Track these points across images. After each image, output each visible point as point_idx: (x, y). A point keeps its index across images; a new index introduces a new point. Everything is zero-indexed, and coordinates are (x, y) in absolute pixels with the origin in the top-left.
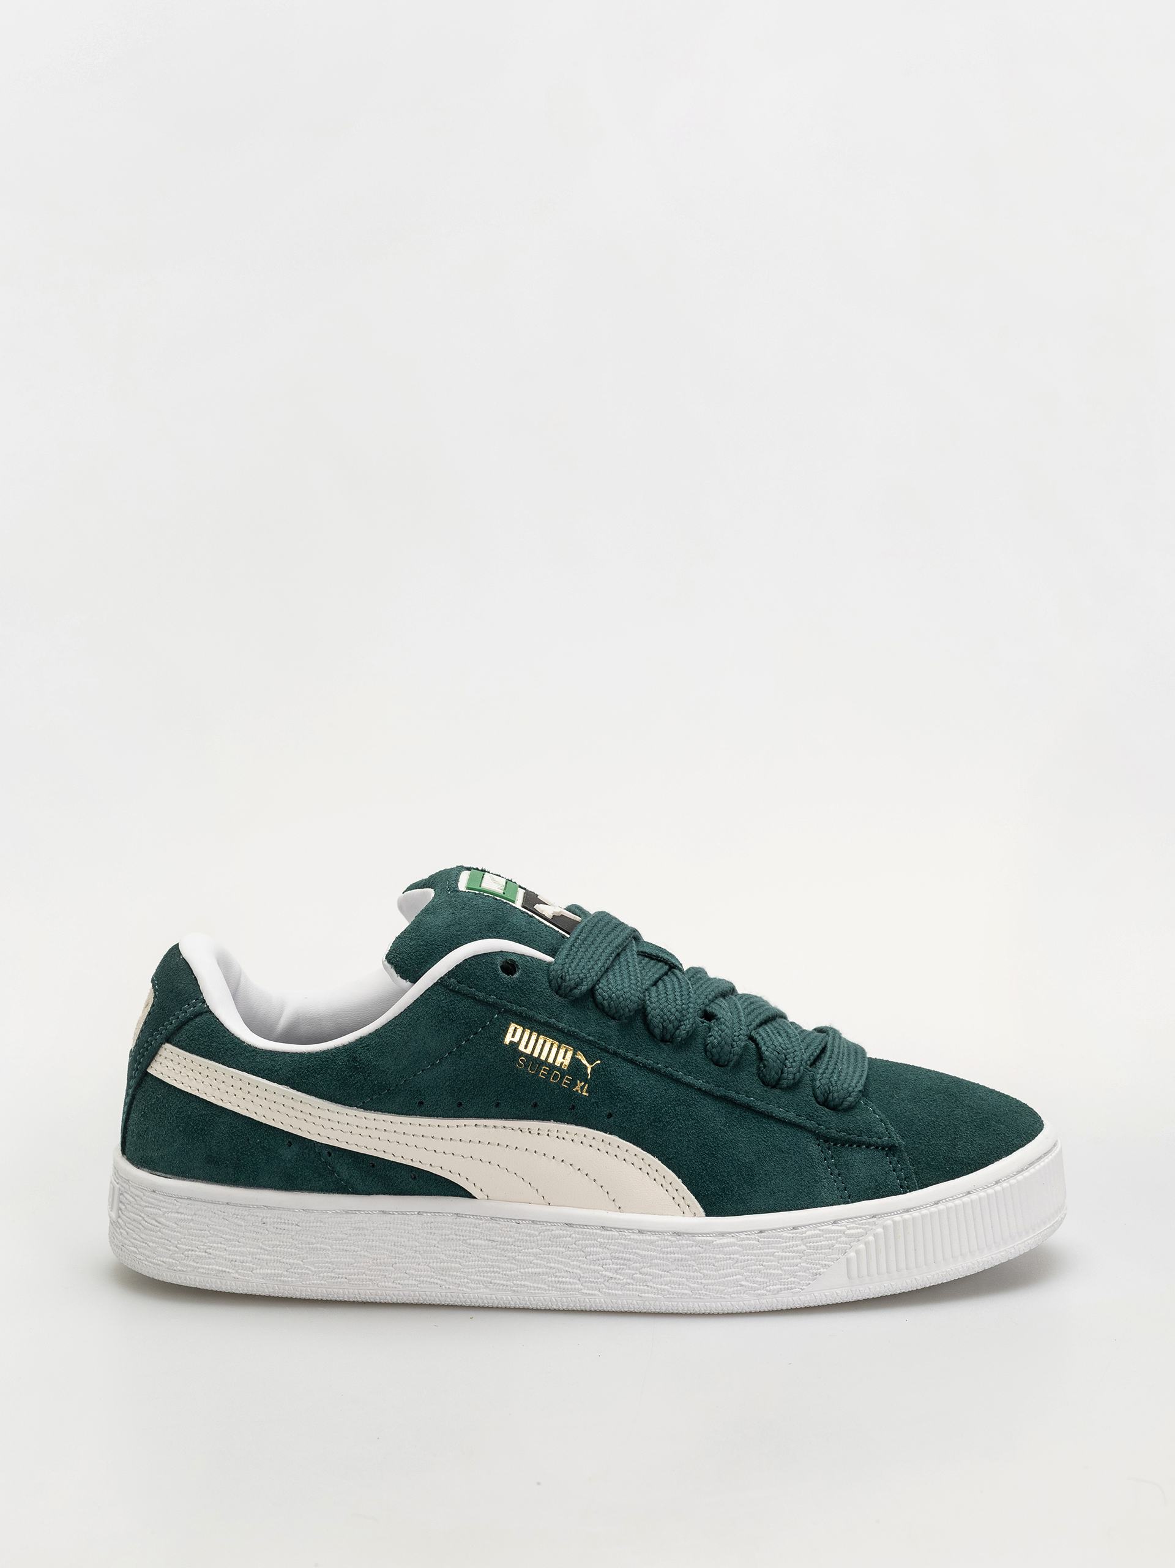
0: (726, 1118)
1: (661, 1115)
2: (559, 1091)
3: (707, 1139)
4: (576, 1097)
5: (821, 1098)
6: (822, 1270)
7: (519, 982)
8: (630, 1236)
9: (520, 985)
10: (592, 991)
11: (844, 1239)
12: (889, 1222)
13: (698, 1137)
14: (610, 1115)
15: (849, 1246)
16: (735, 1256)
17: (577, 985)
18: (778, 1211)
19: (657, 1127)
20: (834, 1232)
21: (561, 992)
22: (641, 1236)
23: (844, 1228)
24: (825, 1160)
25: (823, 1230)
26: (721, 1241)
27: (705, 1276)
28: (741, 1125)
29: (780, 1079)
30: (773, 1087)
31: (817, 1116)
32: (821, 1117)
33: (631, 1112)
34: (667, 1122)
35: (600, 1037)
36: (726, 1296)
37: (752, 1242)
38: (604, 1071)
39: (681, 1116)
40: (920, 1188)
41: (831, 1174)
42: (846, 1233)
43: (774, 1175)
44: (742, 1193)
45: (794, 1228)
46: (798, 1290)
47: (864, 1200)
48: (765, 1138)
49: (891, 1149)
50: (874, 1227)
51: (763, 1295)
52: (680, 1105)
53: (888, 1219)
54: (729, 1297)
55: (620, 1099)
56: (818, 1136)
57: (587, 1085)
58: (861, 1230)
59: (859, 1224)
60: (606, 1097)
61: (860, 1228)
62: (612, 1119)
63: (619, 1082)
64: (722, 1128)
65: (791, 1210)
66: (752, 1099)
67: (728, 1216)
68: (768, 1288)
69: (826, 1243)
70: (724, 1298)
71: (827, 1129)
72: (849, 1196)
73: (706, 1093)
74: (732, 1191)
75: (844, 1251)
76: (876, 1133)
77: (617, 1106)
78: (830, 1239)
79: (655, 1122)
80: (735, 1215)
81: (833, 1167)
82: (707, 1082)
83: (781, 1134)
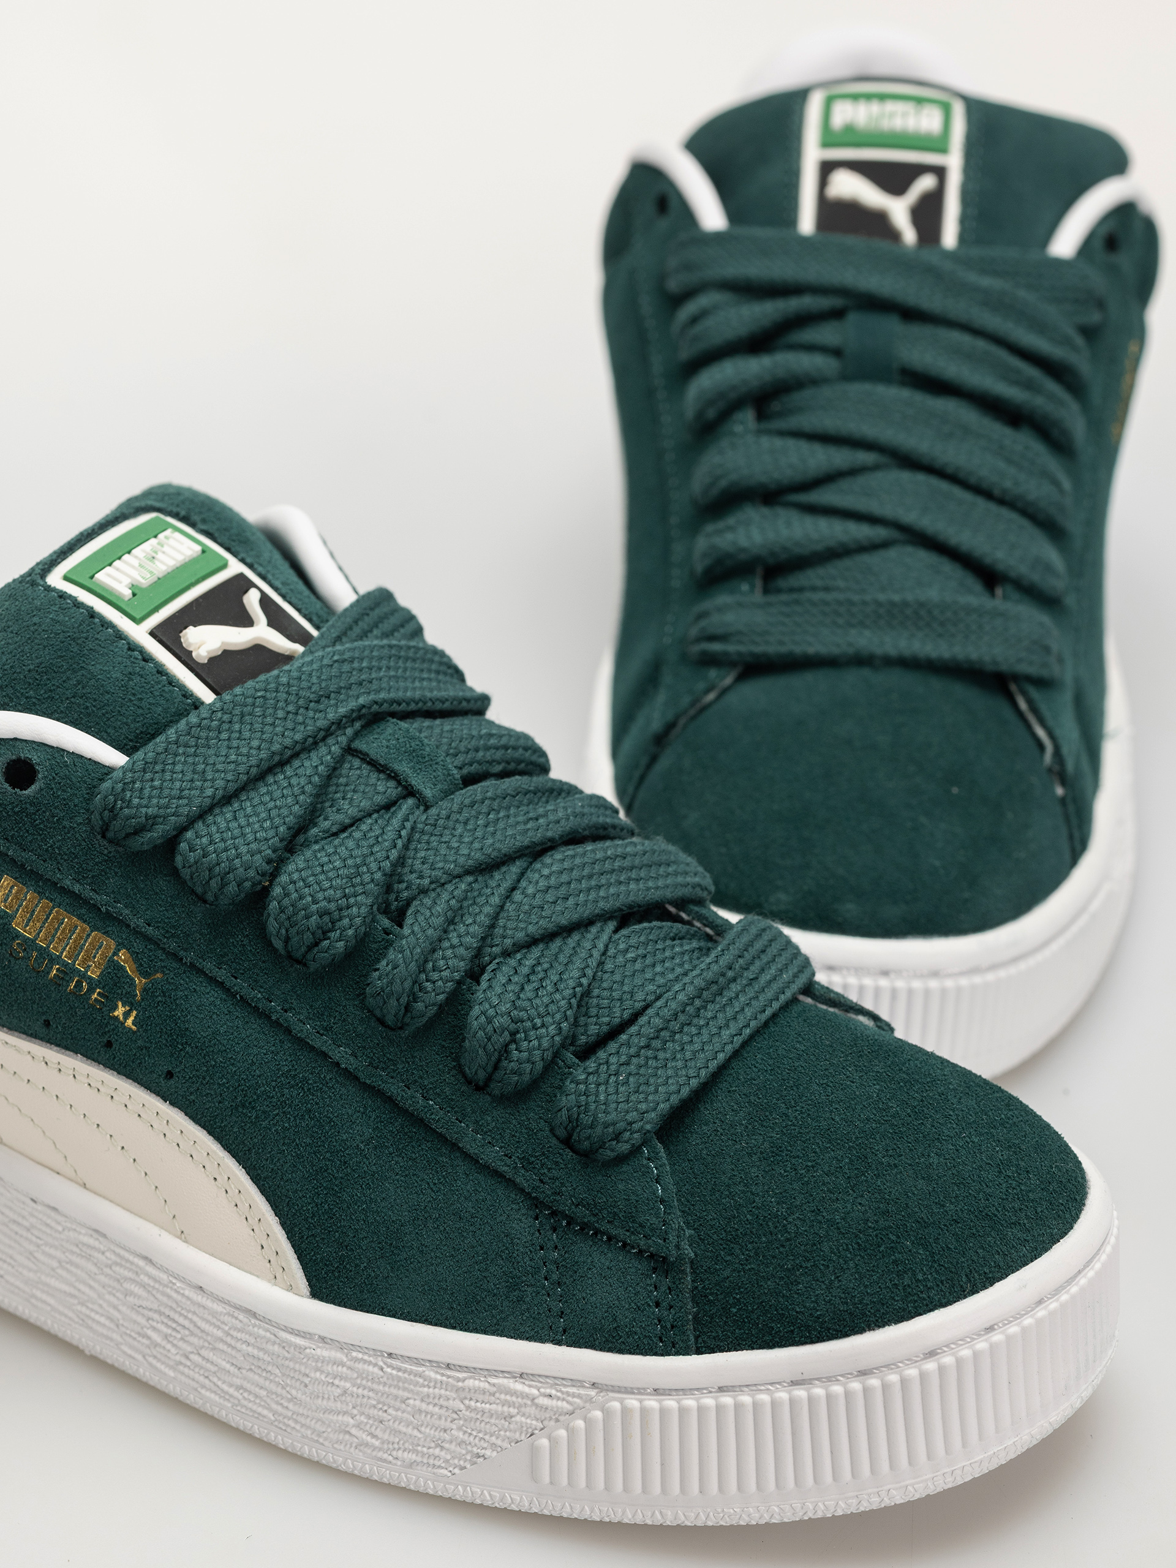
0: (374, 1130)
1: (255, 1097)
2: (83, 1011)
3: (329, 1160)
4: (113, 1030)
5: (561, 1133)
6: (488, 1453)
7: (32, 804)
8: (183, 1289)
9: (32, 810)
10: (171, 844)
11: (532, 1410)
12: (616, 1405)
13: (315, 1153)
14: (170, 1075)
15: (540, 1425)
16: (342, 1383)
17: (139, 830)
18: (431, 1324)
19: (245, 1115)
20: (514, 1393)
21: (110, 835)
22: (200, 1297)
23: (535, 1392)
24: (542, 1248)
25: (494, 1385)
26: (319, 1352)
27: (293, 1399)
28: (398, 1149)
29: (489, 1079)
30: (479, 1088)
31: (542, 1165)
32: (549, 1169)
33: (204, 1078)
34: (264, 1112)
35: (167, 931)
36: (326, 1443)
37: (371, 1368)
38: (164, 996)
39: (290, 1106)
40: (699, 1352)
41: (546, 1279)
42: (536, 1401)
43: (436, 1257)
44: (373, 1274)
45: (448, 1366)
46: (445, 1472)
47: (586, 1347)
48: (435, 1184)
49: (661, 1264)
50: (588, 1405)
51: (385, 1461)
52: (292, 1087)
53: (615, 1399)
54: (330, 1446)
55: (188, 1053)
56: (536, 1204)
57: (134, 1013)
58: (565, 1404)
59: (562, 1393)
60: (164, 1042)
61: (563, 1400)
62: (172, 1082)
63: (189, 1022)
64: (362, 1146)
65: (454, 1328)
66: (431, 1102)
67: (346, 1307)
68: (394, 1453)
69: (500, 1408)
70: (322, 1444)
71: (555, 1193)
72: (565, 1331)
73: (350, 1076)
74: (357, 1265)
75: (530, 1430)
76: (641, 1225)
77: (181, 1063)
78: (505, 1403)
79: (243, 1106)
80: (356, 1310)
81: (553, 1267)
82: (354, 1055)
83: (466, 1184)
